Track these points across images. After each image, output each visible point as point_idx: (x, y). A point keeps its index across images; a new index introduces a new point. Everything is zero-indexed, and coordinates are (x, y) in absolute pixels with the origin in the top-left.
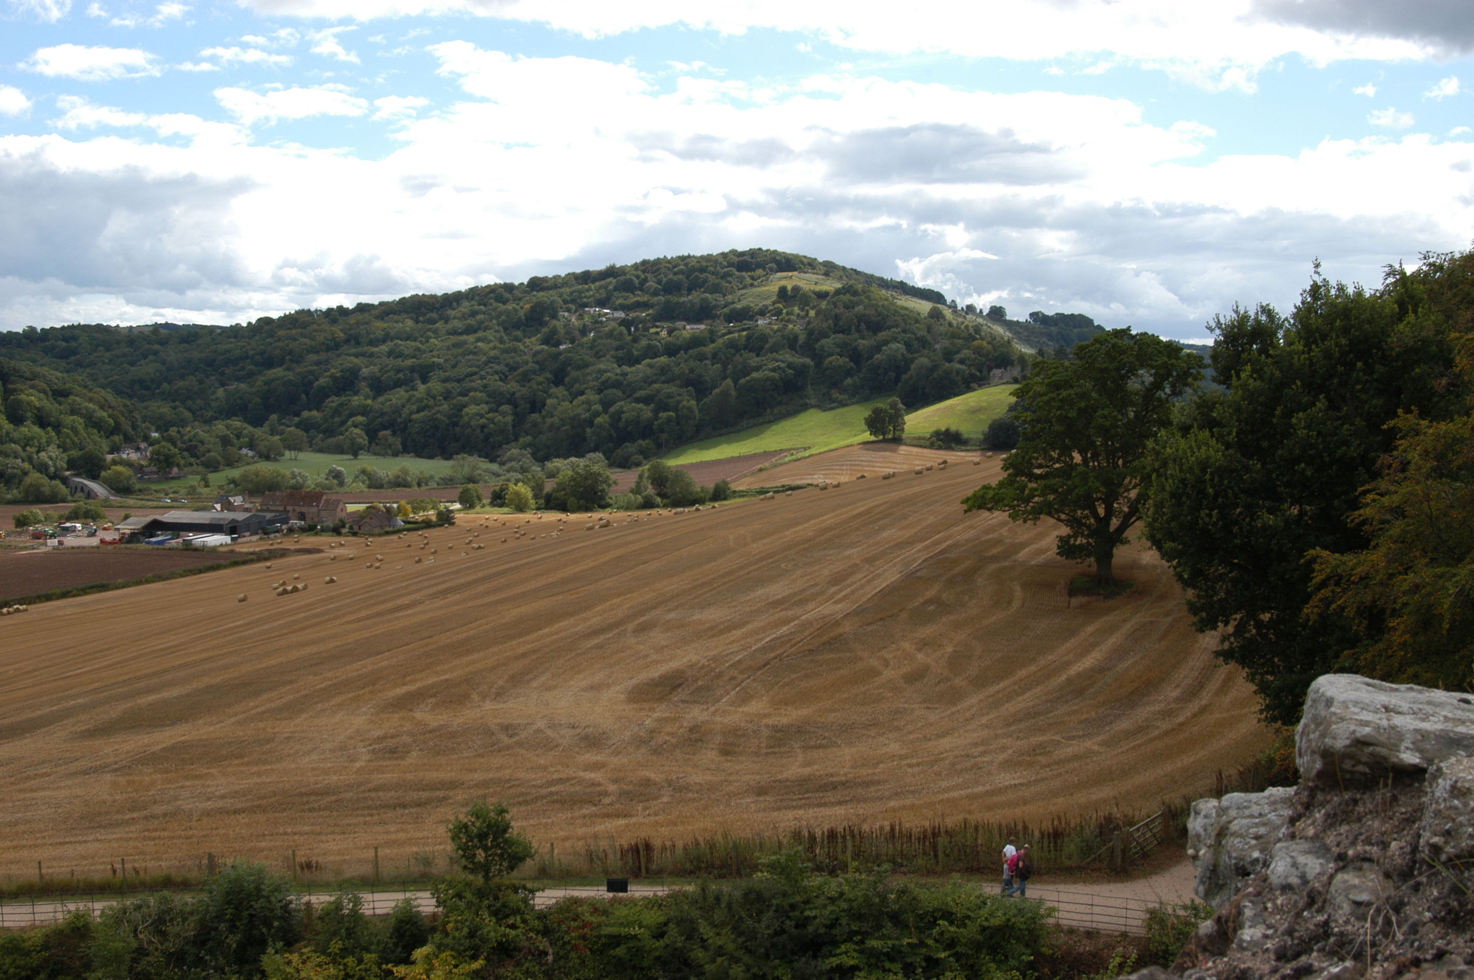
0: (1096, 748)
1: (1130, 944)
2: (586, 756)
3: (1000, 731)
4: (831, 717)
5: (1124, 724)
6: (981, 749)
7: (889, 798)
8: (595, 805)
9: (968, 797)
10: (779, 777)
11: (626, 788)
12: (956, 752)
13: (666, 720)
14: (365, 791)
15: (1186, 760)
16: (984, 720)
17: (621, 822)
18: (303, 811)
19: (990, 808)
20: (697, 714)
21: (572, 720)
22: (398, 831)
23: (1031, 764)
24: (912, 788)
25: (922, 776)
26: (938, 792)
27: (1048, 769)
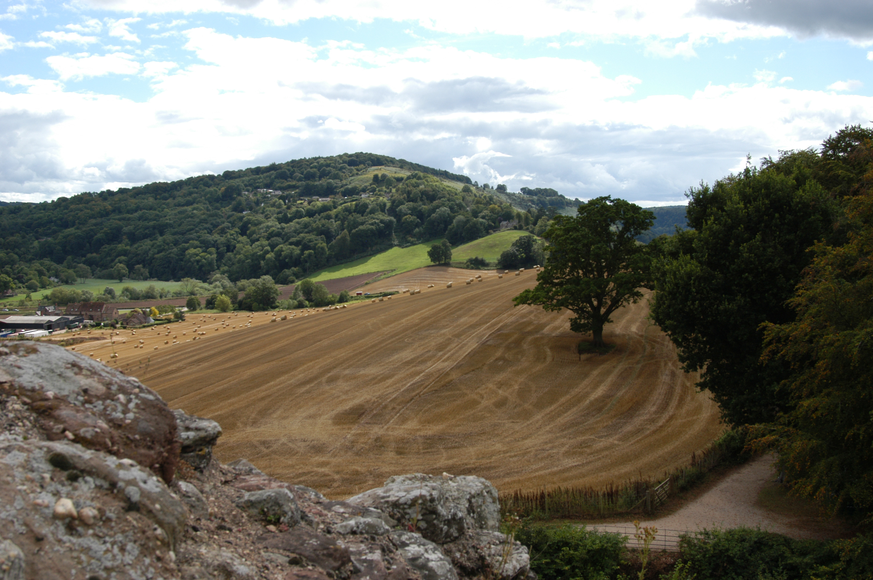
0: (616, 442)
1: (668, 556)
2: (316, 458)
3: (558, 435)
4: (457, 430)
5: (629, 428)
6: (550, 445)
7: (504, 476)
8: (329, 488)
9: (549, 474)
10: (435, 466)
11: (345, 476)
12: (536, 448)
13: (360, 434)
15: (669, 448)
16: (548, 428)
19: (565, 480)
20: (377, 431)
21: (303, 437)
23: (581, 453)
24: (516, 470)
25: (519, 462)
26: (532, 472)
27: (592, 456)
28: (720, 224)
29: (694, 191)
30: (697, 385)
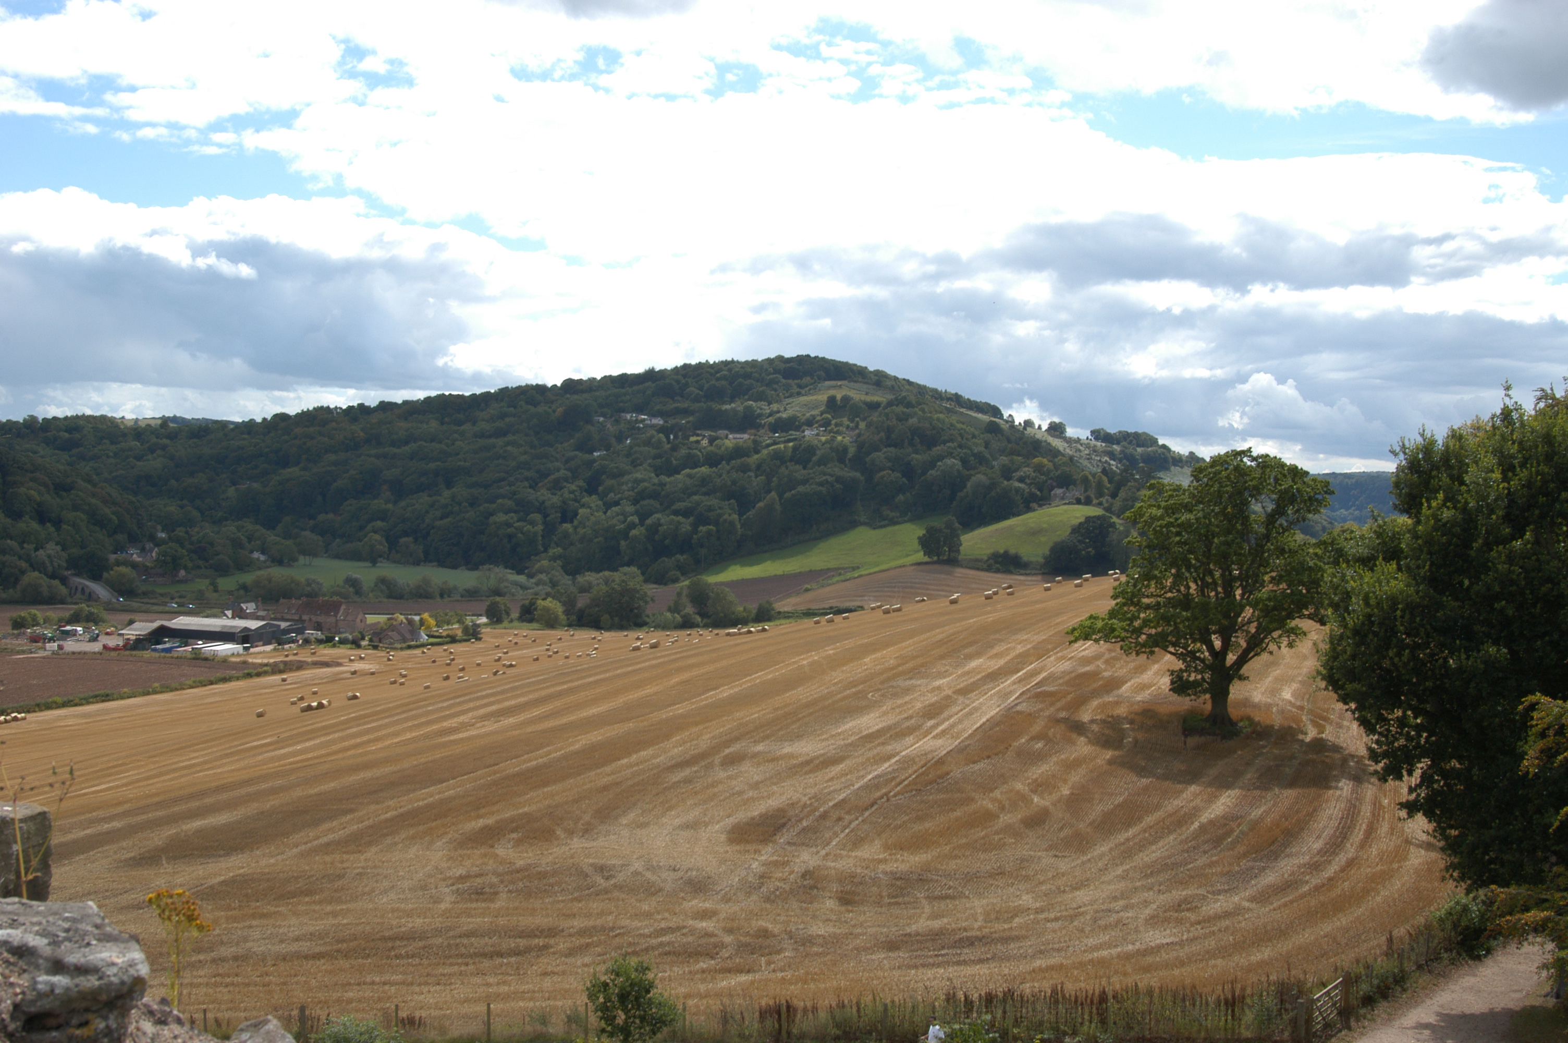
0: (1246, 904)
2: (694, 902)
3: (1138, 884)
4: (953, 865)
5: (1270, 878)
7: (1033, 957)
8: (712, 958)
9: (1119, 956)
10: (908, 930)
11: (743, 939)
12: (1095, 907)
13: (775, 864)
14: (454, 937)
15: (1343, 920)
16: (1119, 871)
17: (744, 978)
18: (388, 957)
19: (1147, 969)
20: (807, 858)
21: (671, 862)
22: (498, 984)
23: (1179, 922)
24: (1056, 946)
25: (1064, 932)
26: (1085, 951)
27: (1199, 927)
28: (1455, 507)
29: (1407, 445)
30: (1402, 805)
